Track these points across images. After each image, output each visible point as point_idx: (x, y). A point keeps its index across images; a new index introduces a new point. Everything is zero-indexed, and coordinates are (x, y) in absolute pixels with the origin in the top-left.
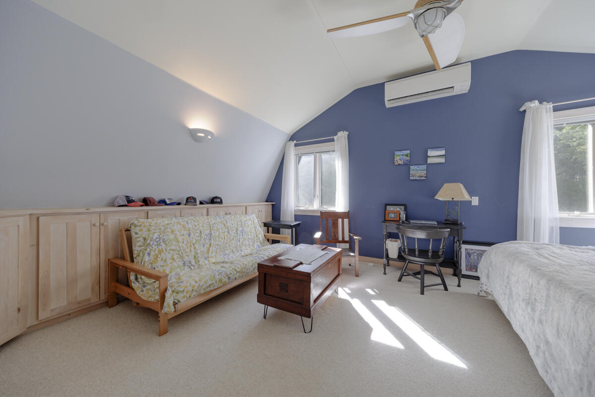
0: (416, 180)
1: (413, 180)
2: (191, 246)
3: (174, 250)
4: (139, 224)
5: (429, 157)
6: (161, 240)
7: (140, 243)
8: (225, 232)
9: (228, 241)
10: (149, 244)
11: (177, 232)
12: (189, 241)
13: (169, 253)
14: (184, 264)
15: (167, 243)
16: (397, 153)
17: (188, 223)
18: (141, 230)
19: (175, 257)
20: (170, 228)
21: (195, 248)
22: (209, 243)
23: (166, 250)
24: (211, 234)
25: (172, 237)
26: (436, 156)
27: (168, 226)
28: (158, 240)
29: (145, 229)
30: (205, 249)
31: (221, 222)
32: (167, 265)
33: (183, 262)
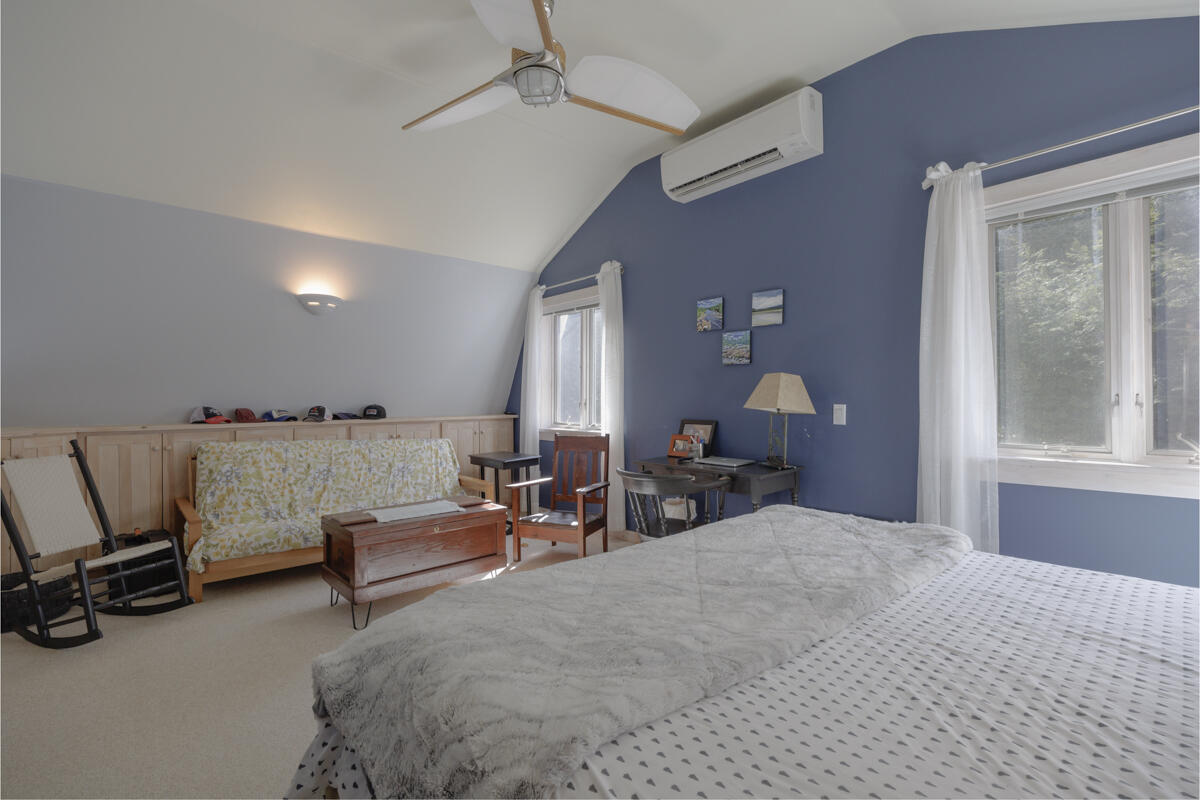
0: (732, 365)
1: (728, 365)
2: (284, 487)
3: (251, 491)
4: (206, 450)
5: (754, 311)
6: (234, 475)
7: (205, 477)
8: (361, 469)
9: (366, 485)
10: (215, 479)
11: (262, 464)
12: (282, 480)
13: (242, 494)
14: (267, 515)
15: (242, 479)
16: (702, 304)
17: (286, 451)
18: (208, 458)
19: (253, 501)
20: (252, 457)
21: (291, 491)
22: (322, 486)
23: (239, 490)
24: (329, 471)
25: (252, 470)
26: (766, 307)
27: (250, 454)
28: (228, 474)
29: (213, 457)
30: (313, 495)
31: (357, 452)
32: (237, 513)
33: (264, 511)
